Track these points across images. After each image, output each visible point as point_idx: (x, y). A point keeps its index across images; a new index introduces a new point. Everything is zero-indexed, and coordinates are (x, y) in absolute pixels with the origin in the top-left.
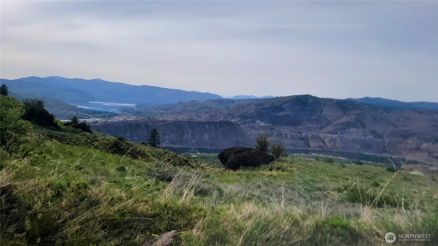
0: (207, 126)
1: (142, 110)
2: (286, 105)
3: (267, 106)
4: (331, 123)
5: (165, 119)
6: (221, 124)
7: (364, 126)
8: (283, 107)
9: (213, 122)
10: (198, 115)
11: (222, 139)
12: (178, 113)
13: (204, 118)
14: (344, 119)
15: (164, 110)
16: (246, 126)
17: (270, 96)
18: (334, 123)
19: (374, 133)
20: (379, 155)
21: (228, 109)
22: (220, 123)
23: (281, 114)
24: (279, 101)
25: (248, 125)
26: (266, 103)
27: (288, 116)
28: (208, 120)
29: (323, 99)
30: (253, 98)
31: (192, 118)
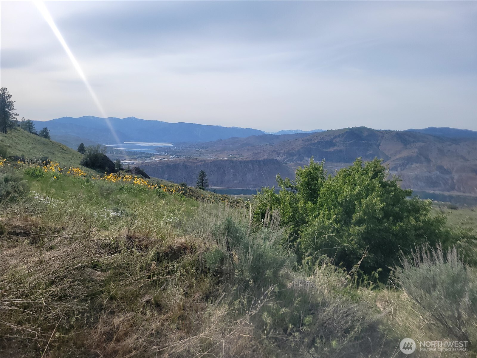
0: (250, 165)
1: (179, 150)
2: (337, 140)
3: (316, 141)
4: (390, 158)
5: (204, 158)
6: (266, 162)
7: (428, 161)
8: (334, 141)
9: (256, 161)
10: (240, 154)
11: (267, 179)
12: (217, 151)
13: (246, 156)
14: (405, 154)
15: (203, 148)
16: (292, 163)
17: (318, 130)
18: (393, 158)
19: (441, 168)
20: (447, 193)
21: (273, 146)
22: (264, 161)
23: (332, 149)
24: (329, 135)
25: (295, 162)
26: (315, 137)
27: (341, 151)
28: (251, 159)
29: (380, 132)
30: (300, 132)
31: (233, 156)
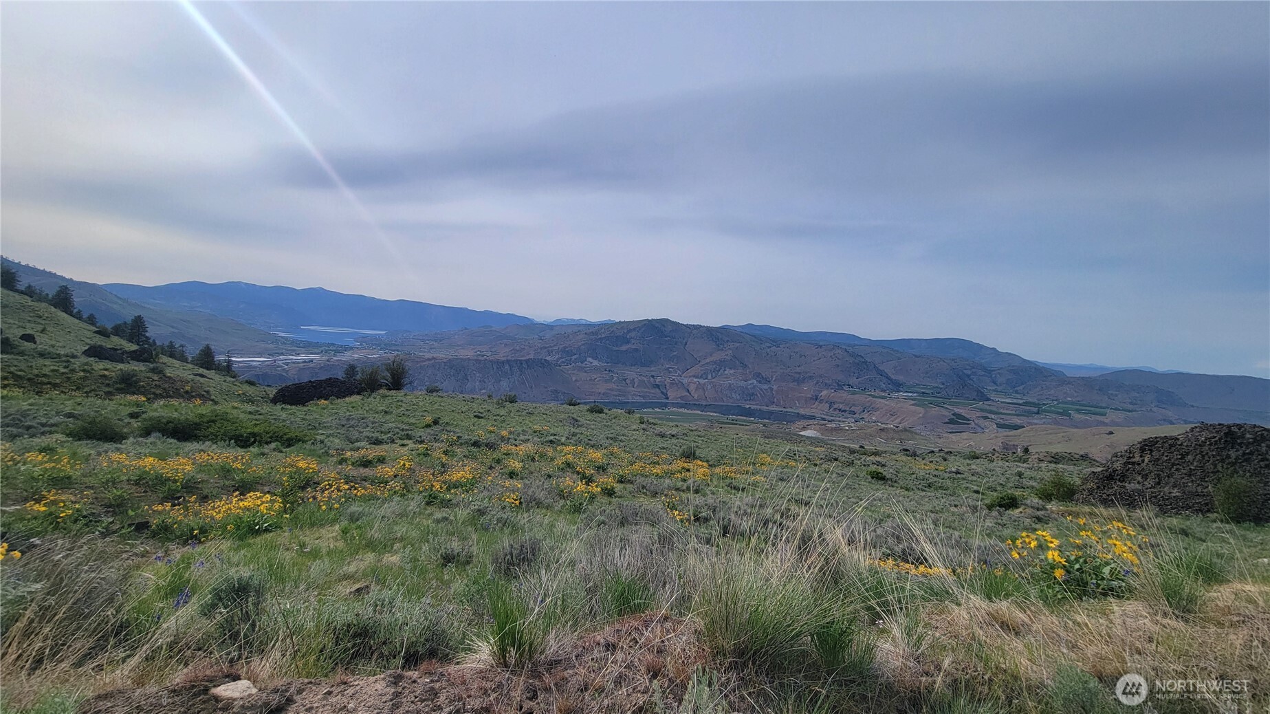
0: (507, 367)
1: (396, 341)
2: (632, 334)
3: (603, 336)
4: (699, 361)
5: (435, 355)
6: (530, 363)
7: (744, 366)
8: (628, 337)
9: (516, 361)
10: (493, 350)
11: (531, 387)
12: (458, 346)
13: (503, 354)
14: (717, 356)
15: (436, 341)
16: (570, 366)
17: (610, 320)
18: (703, 362)
19: (758, 375)
20: (764, 408)
21: (543, 340)
22: (527, 361)
23: (624, 348)
24: (622, 328)
25: (573, 364)
26: (603, 330)
27: (636, 350)
28: (509, 358)
29: (687, 326)
30: (584, 322)
31: (483, 354)
